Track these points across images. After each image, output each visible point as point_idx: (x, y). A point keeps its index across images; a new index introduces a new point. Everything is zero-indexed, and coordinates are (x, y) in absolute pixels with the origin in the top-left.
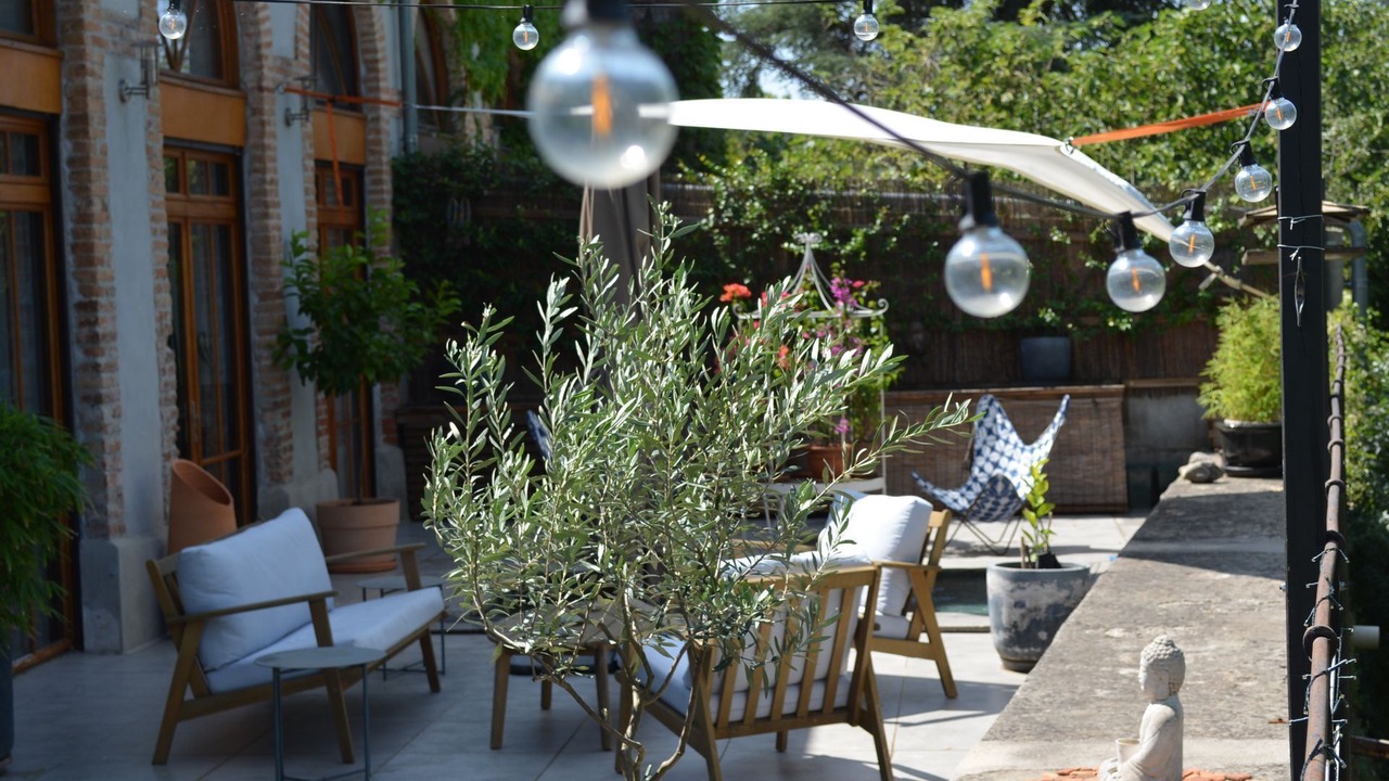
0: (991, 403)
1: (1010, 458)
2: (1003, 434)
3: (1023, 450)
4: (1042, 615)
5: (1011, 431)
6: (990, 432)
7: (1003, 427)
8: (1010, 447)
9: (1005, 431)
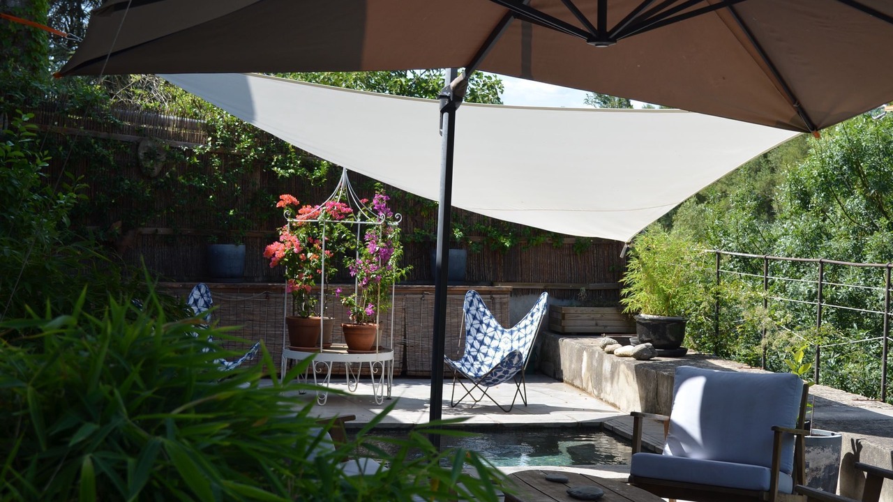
0: (473, 296)
1: (492, 338)
2: (486, 320)
3: (503, 332)
4: (821, 474)
5: (491, 318)
6: (475, 318)
7: (484, 314)
8: (490, 329)
9: (486, 317)
